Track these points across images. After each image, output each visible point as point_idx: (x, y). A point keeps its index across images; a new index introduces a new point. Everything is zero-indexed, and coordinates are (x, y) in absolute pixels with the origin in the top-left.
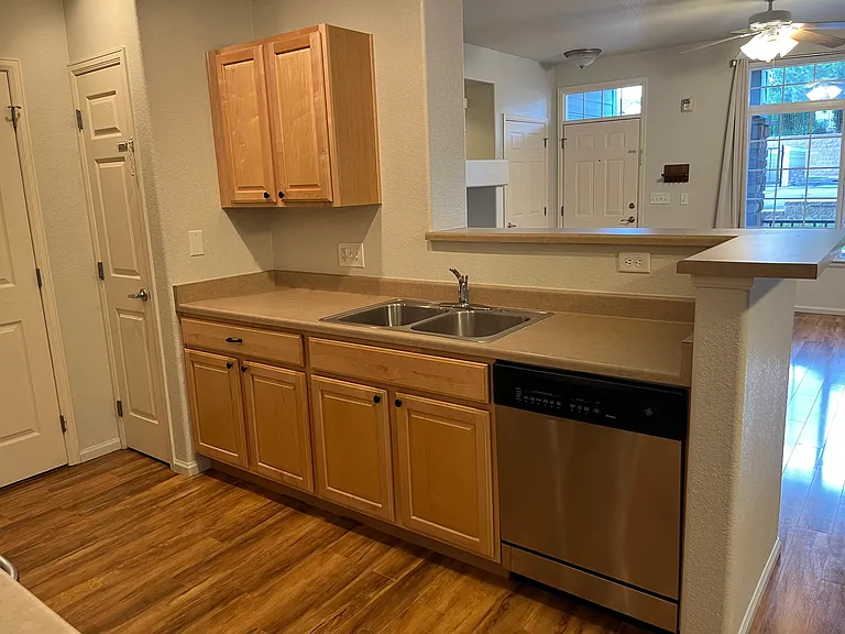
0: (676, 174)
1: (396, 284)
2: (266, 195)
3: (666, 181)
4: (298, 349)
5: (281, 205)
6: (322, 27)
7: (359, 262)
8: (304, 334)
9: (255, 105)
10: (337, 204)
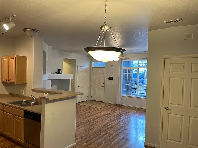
0: (111, 78)
1: (27, 97)
2: (6, 81)
3: (109, 79)
4: (3, 107)
5: (9, 82)
6: (16, 56)
7: (23, 93)
8: (4, 105)
9: (6, 66)
10: (16, 83)
